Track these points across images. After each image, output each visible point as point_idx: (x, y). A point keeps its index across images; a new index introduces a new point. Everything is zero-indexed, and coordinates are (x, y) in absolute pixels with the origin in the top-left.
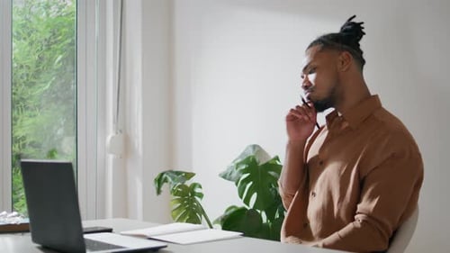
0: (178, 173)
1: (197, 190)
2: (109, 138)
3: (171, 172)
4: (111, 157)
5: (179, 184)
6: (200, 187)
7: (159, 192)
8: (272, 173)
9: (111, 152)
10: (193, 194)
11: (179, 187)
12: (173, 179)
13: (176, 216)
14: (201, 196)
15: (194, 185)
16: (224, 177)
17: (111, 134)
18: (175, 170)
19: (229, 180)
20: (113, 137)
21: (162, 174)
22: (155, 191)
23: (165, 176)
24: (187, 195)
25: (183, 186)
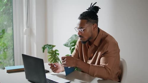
0: (50, 45)
1: (57, 52)
2: (24, 30)
3: (48, 45)
4: (25, 36)
5: (51, 50)
6: (58, 51)
7: (43, 52)
9: (25, 34)
10: (56, 53)
12: (49, 48)
13: (50, 60)
14: (58, 54)
15: (56, 50)
16: (65, 45)
17: (25, 28)
18: (49, 44)
19: (67, 46)
20: (26, 29)
21: (45, 46)
22: (42, 52)
24: (54, 54)
25: (52, 51)
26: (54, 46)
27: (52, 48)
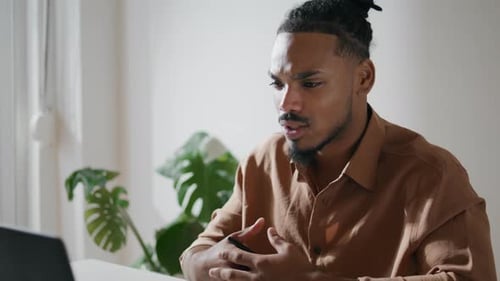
0: (97, 173)
1: (122, 197)
2: (35, 120)
3: (89, 170)
5: (97, 188)
6: (125, 192)
7: (70, 197)
8: (222, 173)
9: (37, 138)
10: (117, 202)
11: (98, 192)
12: (90, 180)
14: (125, 204)
15: (117, 190)
21: (75, 174)
23: (79, 176)
24: (108, 202)
25: (102, 191)
26: (111, 175)
27: (104, 183)
